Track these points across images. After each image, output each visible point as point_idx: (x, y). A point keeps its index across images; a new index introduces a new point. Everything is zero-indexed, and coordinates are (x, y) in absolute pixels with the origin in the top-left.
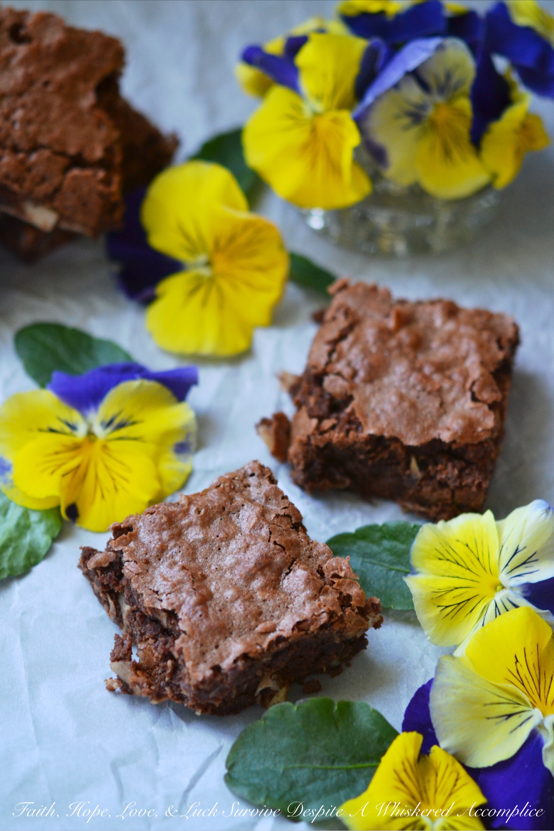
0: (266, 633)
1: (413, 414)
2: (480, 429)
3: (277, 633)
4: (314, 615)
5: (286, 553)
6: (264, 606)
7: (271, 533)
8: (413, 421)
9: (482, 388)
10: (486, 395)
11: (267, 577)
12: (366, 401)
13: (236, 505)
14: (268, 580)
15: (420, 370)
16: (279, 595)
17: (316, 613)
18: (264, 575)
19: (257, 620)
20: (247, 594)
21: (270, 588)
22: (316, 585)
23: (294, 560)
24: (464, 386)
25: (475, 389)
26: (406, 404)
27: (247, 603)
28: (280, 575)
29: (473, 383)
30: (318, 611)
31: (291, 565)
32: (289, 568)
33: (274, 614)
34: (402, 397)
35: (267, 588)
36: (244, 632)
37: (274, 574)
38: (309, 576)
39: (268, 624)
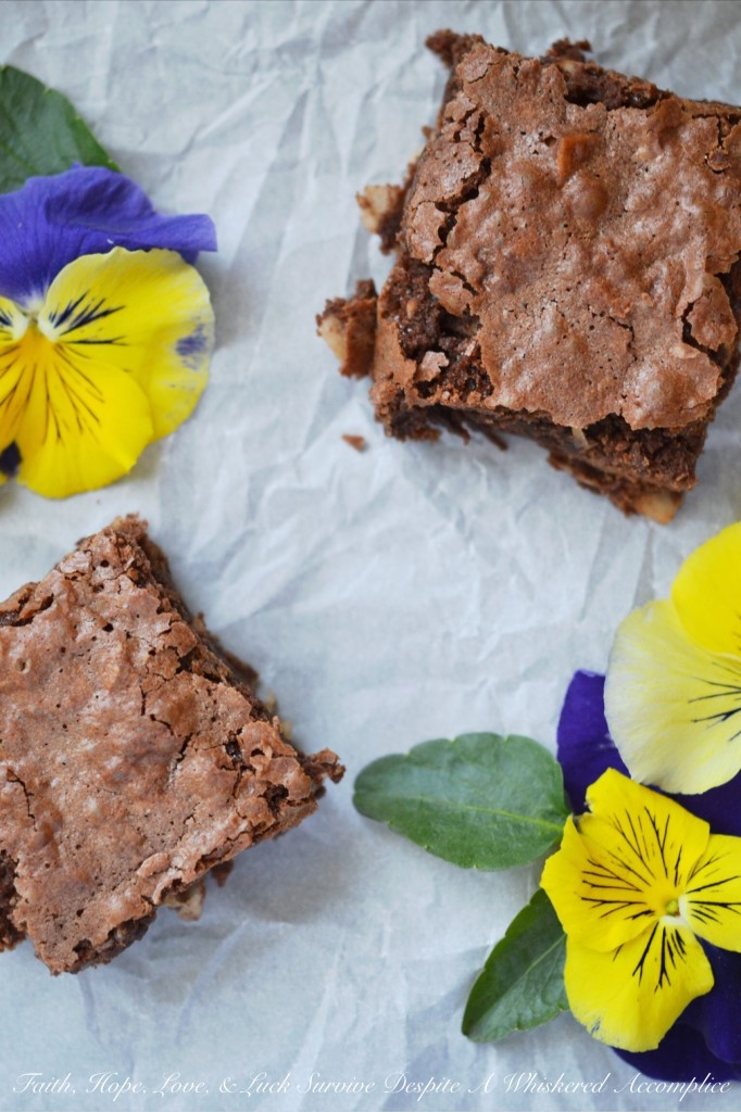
0: (156, 874)
1: (579, 366)
2: (692, 403)
3: (172, 874)
4: (228, 839)
5: (172, 734)
6: (147, 826)
7: (144, 696)
8: (579, 380)
9: (703, 318)
10: (708, 335)
11: (147, 775)
12: (502, 328)
13: (82, 641)
14: (149, 782)
15: (599, 271)
16: (169, 803)
17: (232, 836)
18: (141, 771)
19: (138, 853)
20: (118, 808)
21: (154, 795)
22: (227, 782)
23: (188, 739)
24: (673, 310)
25: (691, 319)
26: (569, 344)
27: (119, 827)
28: (167, 764)
29: (690, 307)
30: (234, 830)
31: (184, 749)
32: (181, 752)
33: (164, 838)
34: (562, 329)
35: (150, 796)
36: (120, 878)
37: (157, 766)
38: (213, 770)
39: (158, 858)
